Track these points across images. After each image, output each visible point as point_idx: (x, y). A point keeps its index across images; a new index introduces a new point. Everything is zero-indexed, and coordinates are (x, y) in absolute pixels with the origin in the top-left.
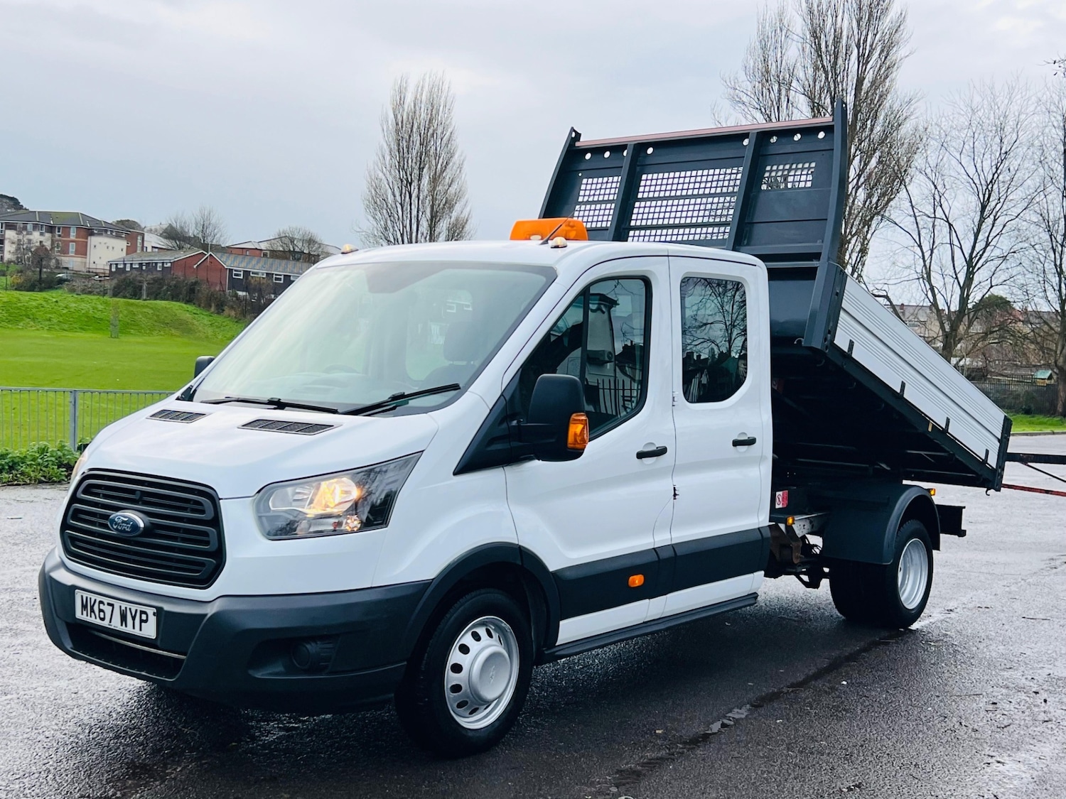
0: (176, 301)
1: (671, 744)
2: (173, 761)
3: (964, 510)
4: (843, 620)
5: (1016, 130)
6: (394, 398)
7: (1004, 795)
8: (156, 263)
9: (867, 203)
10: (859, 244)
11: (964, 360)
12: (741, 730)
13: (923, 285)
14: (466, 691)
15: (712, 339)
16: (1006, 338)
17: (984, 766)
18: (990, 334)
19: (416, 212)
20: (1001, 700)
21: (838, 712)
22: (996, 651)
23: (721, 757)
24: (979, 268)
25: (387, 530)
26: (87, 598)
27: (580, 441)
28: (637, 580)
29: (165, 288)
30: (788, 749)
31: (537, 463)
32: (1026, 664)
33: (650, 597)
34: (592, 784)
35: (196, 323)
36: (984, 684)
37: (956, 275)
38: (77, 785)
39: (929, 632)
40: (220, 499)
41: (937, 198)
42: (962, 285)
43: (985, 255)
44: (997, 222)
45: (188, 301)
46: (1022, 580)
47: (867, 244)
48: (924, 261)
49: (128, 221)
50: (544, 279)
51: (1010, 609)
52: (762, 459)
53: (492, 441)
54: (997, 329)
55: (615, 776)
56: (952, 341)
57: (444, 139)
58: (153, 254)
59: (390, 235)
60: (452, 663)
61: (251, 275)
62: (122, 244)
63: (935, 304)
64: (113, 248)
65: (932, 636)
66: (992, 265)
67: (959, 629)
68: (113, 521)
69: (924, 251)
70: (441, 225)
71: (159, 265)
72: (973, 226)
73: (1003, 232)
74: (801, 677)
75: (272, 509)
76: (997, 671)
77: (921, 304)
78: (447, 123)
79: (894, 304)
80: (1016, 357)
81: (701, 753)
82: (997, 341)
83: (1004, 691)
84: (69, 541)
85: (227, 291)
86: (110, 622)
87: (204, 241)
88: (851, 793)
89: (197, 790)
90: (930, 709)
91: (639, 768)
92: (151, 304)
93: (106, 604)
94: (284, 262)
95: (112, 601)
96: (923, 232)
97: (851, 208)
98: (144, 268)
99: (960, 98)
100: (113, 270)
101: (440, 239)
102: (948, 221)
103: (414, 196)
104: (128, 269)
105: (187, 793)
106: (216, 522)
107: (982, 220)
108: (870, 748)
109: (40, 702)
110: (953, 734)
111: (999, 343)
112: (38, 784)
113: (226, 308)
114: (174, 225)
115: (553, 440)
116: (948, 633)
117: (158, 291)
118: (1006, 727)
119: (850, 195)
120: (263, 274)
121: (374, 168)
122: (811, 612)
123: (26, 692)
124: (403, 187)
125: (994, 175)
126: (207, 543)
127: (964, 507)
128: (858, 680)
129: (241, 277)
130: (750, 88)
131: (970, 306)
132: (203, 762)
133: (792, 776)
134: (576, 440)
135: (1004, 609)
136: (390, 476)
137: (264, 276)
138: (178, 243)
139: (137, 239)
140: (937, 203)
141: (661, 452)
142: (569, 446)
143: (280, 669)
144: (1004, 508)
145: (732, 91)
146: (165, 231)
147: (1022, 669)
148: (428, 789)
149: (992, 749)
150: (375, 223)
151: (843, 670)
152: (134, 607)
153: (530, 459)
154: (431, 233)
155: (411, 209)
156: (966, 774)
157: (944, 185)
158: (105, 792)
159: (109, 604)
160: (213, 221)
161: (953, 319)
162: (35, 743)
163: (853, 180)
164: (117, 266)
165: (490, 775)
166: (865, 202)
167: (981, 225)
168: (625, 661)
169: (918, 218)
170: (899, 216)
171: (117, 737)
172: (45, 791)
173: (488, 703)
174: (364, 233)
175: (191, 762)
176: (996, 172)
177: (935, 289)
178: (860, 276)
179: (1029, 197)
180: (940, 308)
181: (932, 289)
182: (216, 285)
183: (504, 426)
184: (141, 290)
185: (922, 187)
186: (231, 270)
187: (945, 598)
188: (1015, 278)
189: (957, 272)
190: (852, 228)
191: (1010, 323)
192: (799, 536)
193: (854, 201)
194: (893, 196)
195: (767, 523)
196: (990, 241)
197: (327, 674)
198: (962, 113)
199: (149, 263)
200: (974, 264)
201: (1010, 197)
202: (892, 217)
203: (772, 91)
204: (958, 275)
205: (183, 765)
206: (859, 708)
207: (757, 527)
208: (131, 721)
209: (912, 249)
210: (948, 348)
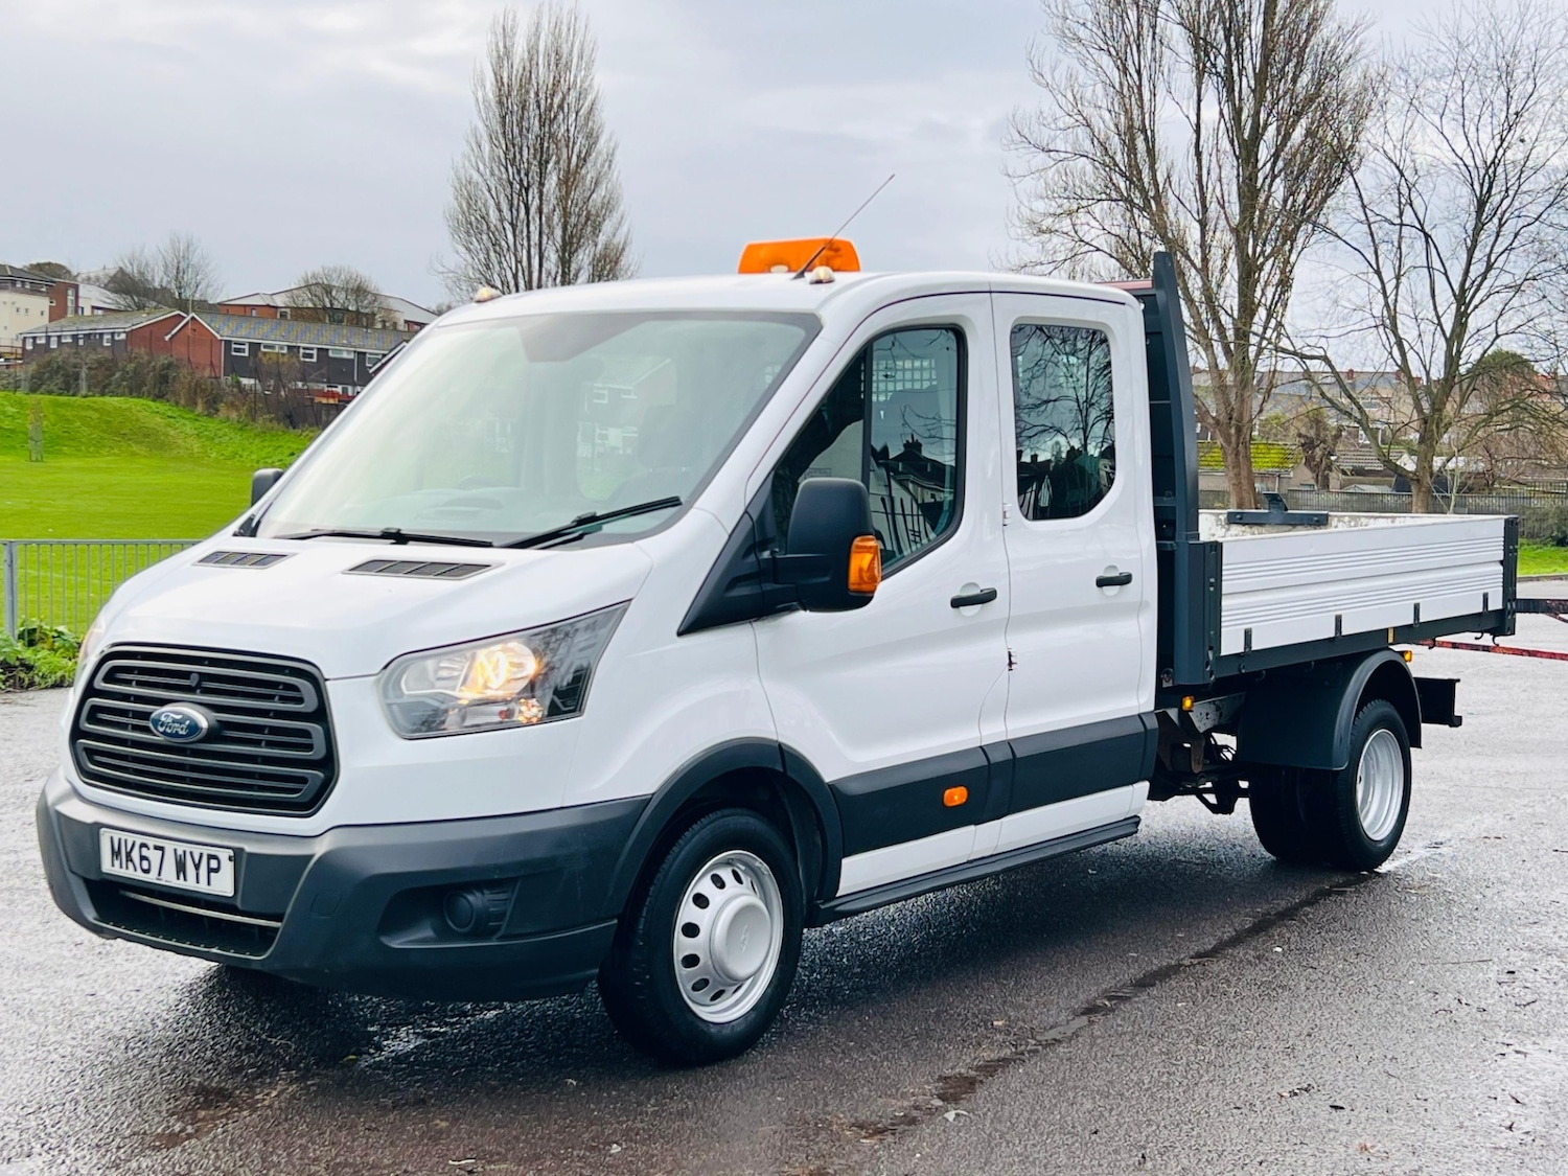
0: (138, 397)
1: (1019, 1039)
2: (262, 1083)
3: (1457, 685)
4: (1273, 861)
5: (1532, 76)
6: (581, 522)
7: (1527, 1096)
8: (101, 335)
9: (1290, 202)
10: (1278, 272)
11: (1454, 459)
12: (1123, 1019)
13: (1384, 337)
14: (705, 963)
15: (1058, 425)
16: (1522, 420)
17: (1496, 1058)
18: (1497, 415)
19: (537, 237)
20: (1522, 967)
21: (1271, 990)
22: (1512, 900)
23: (1096, 1055)
24: (1476, 307)
25: (581, 721)
26: (120, 840)
27: (869, 579)
28: (956, 796)
29: (118, 375)
30: (1197, 1041)
31: (803, 616)
32: (1559, 916)
33: (977, 823)
34: (904, 1096)
35: (172, 433)
36: (1496, 946)
37: (1438, 318)
38: (123, 1118)
39: (1407, 876)
40: (327, 680)
41: (1404, 190)
42: (1448, 335)
43: (1487, 284)
44: (1503, 229)
45: (159, 397)
46: (1553, 796)
47: (1291, 271)
48: (1386, 297)
49: (49, 264)
50: (802, 333)
51: (1534, 838)
52: (1141, 606)
53: (735, 582)
54: (1508, 406)
55: (937, 1084)
56: (1434, 427)
57: (581, 113)
58: (95, 319)
59: (496, 276)
60: (683, 923)
61: (263, 349)
62: (42, 304)
63: (1404, 368)
64: (27, 310)
65: (1413, 880)
66: (1497, 301)
67: (1454, 869)
68: (156, 722)
69: (1385, 281)
70: (580, 257)
71: (106, 337)
72: (1464, 236)
73: (1514, 245)
74: (1209, 943)
75: (406, 692)
76: (1515, 927)
77: (1381, 370)
78: (585, 85)
79: (1338, 370)
80: (1541, 453)
81: (1066, 1050)
82: (1508, 426)
83: (1525, 955)
84: (83, 756)
85: (223, 378)
86: (159, 874)
87: (180, 294)
88: (1295, 1098)
89: (308, 1120)
90: (1411, 982)
91: (973, 1073)
92: (95, 402)
93: (151, 847)
94: (318, 326)
95: (160, 842)
96: (1383, 248)
97: (1262, 212)
98: (81, 342)
99: (1440, 23)
100: (29, 347)
101: (580, 280)
102: (1422, 230)
103: (533, 210)
104: (54, 345)
105: (292, 1125)
106: (321, 715)
107: (1479, 228)
108: (1321, 1038)
109: (39, 1008)
110: (1448, 1016)
111: (1511, 429)
112: (65, 1119)
113: (222, 406)
114: (129, 270)
115: (827, 579)
116: (1439, 876)
117: (107, 381)
118: (1528, 1004)
119: (1260, 190)
120: (281, 348)
121: (464, 167)
122: (1222, 851)
123: (15, 996)
124: (514, 194)
125: (1497, 151)
126: (309, 747)
127: (1459, 680)
128: (1299, 946)
129: (246, 354)
130: (1090, 16)
131: (1462, 370)
132: (309, 1083)
133: (1206, 1078)
134: (861, 577)
135: (1525, 839)
136: (581, 639)
137: (285, 351)
138: (136, 299)
139: (67, 295)
140: (1405, 202)
141: (987, 597)
142: (852, 587)
143: (429, 933)
144: (1524, 691)
145: (1060, 22)
146: (113, 279)
147: (1554, 923)
148: (656, 1108)
149: (1508, 1035)
150: (468, 257)
151: (1276, 932)
152: (197, 850)
153: (791, 610)
154: (563, 272)
155: (529, 232)
156: (1469, 1069)
157: (1416, 171)
158: (168, 1127)
159: (156, 848)
160: (194, 261)
161: (1435, 391)
162: (46, 1064)
163: (1264, 165)
164: (34, 343)
165: (748, 1089)
166: (1285, 201)
167: (1478, 235)
168: (936, 927)
169: (1372, 226)
170: (1343, 223)
171: (170, 1052)
172: (77, 1129)
173: (737, 983)
174: (451, 275)
175: (291, 1083)
176: (1501, 145)
177: (1405, 342)
178: (1280, 324)
179: (1556, 186)
180: (1414, 375)
181: (1400, 343)
182: (204, 369)
183: (752, 558)
184: (77, 379)
185: (1379, 174)
186: (228, 343)
187: (1432, 826)
188: (1536, 321)
189: (1440, 314)
190: (1264, 245)
191: (1530, 396)
192: (1201, 731)
193: (1267, 200)
194: (1332, 190)
195: (1151, 707)
196: (1492, 260)
197: (502, 938)
198: (1443, 49)
199: (90, 334)
200: (1467, 300)
201: (1524, 188)
202: (1329, 226)
203: (1127, 20)
204: (1442, 320)
205: (279, 1088)
206: (1303, 984)
207: (1136, 713)
208: (186, 1031)
209: (1365, 277)
210: (1428, 440)
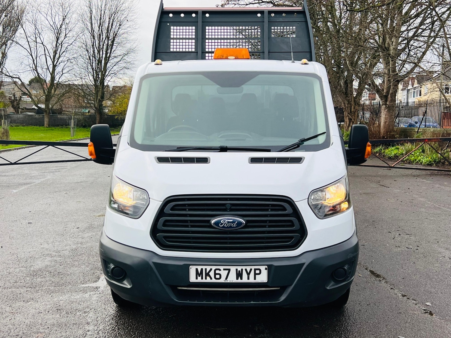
6: (302, 141)
13: (34, 72)
26: (202, 269)
40: (295, 202)
42: (51, 73)
48: (34, 62)
56: (49, 97)
68: (218, 223)
69: (33, 57)
79: (22, 81)
84: (163, 239)
86: (227, 279)
93: (222, 270)
96: (32, 49)
102: (43, 44)
126: (292, 226)
131: (55, 82)
143: (333, 282)
152: (249, 268)
159: (225, 269)
170: (21, 41)
177: (40, 75)
181: (38, 73)
189: (49, 67)
202: (17, 41)
209: (28, 56)
210: (47, 101)
